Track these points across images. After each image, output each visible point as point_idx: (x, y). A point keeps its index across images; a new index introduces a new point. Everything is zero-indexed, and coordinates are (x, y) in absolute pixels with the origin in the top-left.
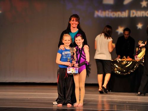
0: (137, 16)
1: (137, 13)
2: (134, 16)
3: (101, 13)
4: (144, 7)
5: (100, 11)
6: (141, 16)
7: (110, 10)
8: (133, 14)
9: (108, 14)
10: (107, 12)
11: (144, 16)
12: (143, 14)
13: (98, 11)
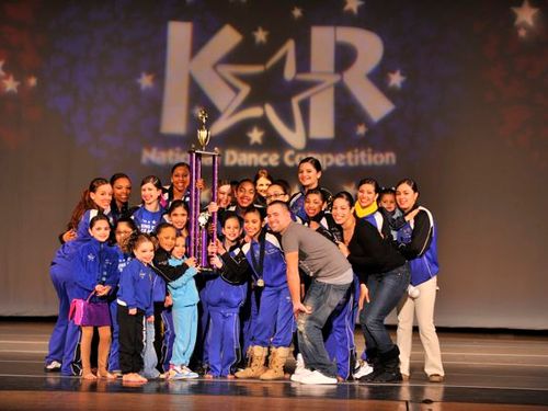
0: (240, 164)
1: (239, 157)
2: (233, 163)
3: (157, 155)
4: (256, 144)
5: (154, 150)
6: (250, 163)
7: (178, 149)
8: (231, 158)
9: (174, 158)
10: (171, 153)
11: (256, 164)
12: (253, 160)
13: (150, 149)
